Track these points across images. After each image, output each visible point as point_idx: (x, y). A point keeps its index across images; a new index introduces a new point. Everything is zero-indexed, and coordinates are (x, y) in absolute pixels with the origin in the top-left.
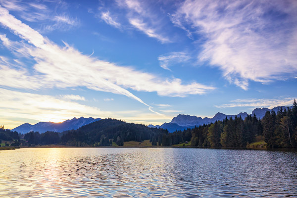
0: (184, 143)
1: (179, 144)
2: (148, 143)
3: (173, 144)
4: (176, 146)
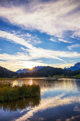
2: (63, 75)
3: (72, 76)
4: (74, 77)
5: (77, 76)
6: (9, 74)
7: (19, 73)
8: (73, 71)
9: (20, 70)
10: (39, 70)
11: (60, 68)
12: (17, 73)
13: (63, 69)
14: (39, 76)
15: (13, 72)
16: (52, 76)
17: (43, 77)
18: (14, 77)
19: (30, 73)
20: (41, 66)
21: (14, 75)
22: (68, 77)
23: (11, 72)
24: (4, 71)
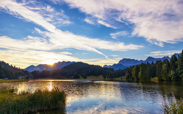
0: (122, 77)
1: (119, 77)
2: (101, 77)
3: (115, 77)
4: (117, 79)
5: (122, 79)
6: (11, 73)
7: (30, 71)
8: (116, 70)
9: (32, 66)
10: (64, 68)
11: (98, 66)
12: (27, 71)
13: (103, 68)
14: (64, 77)
15: (19, 69)
16: (85, 78)
17: (72, 79)
18: (20, 78)
19: (49, 71)
20: (69, 62)
21: (21, 75)
22: (109, 79)
23: (15, 69)
24: (3, 67)
